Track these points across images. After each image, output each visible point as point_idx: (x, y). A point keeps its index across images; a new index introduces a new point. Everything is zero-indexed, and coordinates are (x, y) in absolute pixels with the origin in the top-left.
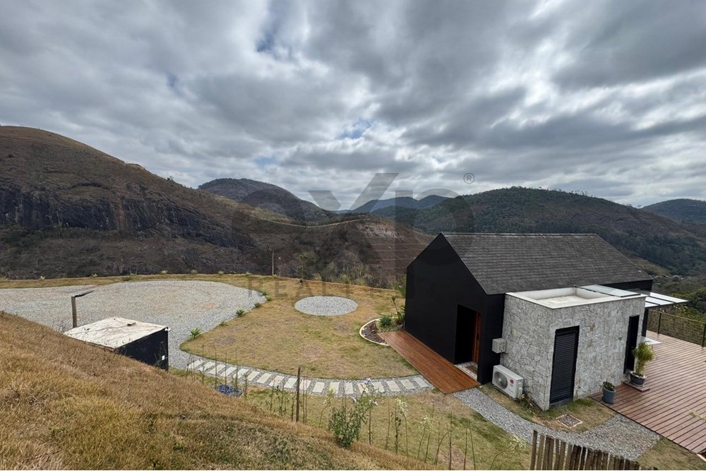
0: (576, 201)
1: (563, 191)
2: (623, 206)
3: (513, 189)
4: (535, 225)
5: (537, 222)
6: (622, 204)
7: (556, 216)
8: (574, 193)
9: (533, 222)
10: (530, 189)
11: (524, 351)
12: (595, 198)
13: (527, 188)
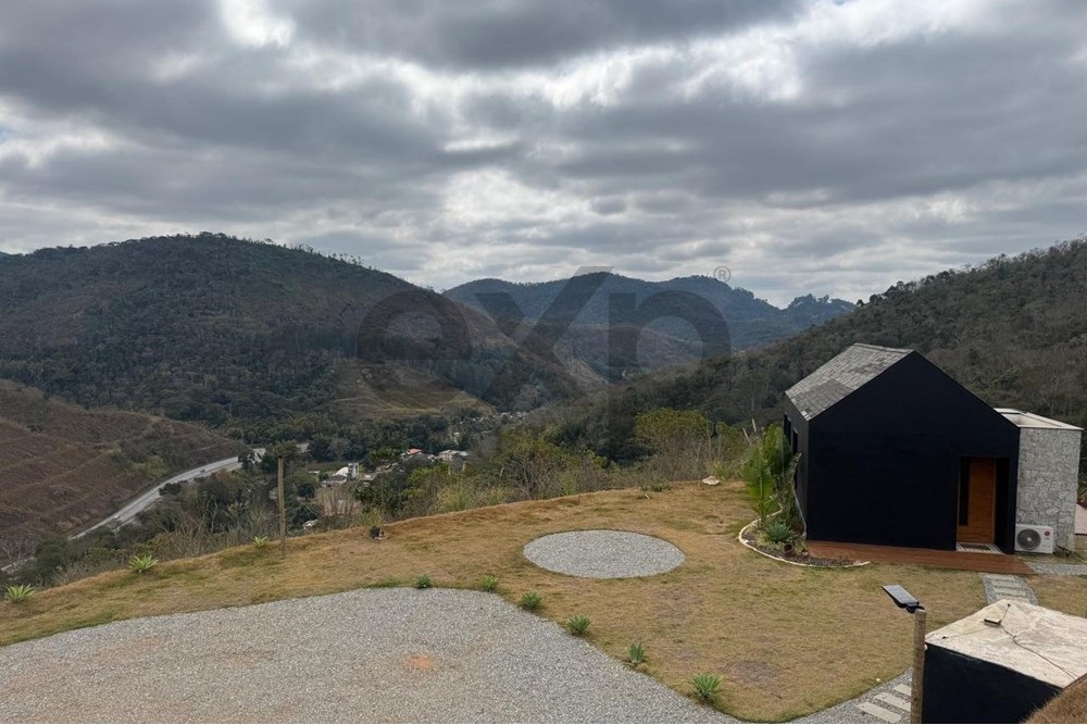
0: (342, 278)
1: (316, 251)
2: (421, 289)
3: (205, 238)
4: (269, 332)
5: (271, 325)
6: (419, 285)
7: (309, 310)
8: (338, 258)
9: (264, 326)
10: (244, 242)
11: (1043, 494)
12: (376, 271)
13: (240, 238)
